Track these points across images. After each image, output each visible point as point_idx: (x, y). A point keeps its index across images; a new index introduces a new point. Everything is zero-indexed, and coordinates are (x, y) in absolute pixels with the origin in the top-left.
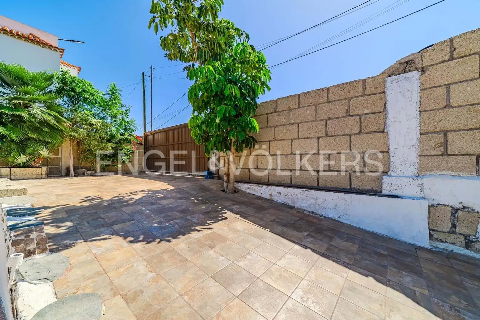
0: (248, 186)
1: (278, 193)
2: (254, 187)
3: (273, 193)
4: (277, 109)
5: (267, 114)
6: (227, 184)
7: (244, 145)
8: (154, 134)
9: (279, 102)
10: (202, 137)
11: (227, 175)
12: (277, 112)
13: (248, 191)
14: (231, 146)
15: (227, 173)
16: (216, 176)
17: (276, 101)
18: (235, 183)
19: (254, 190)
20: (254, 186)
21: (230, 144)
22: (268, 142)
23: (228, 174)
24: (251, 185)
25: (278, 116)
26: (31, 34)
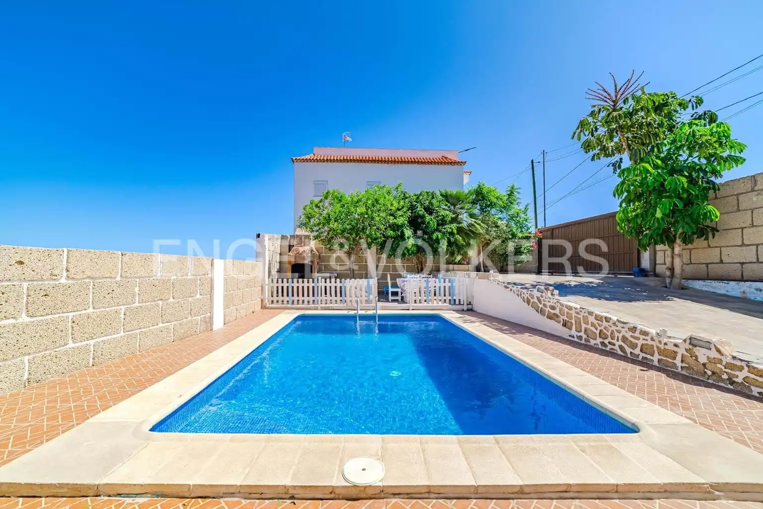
0: (705, 283)
1: (755, 289)
2: (715, 284)
3: (748, 290)
4: (756, 187)
5: (738, 195)
6: (670, 279)
7: (695, 236)
8: (553, 229)
9: (759, 179)
10: (635, 230)
11: (670, 269)
12: (755, 191)
13: (705, 289)
14: (675, 238)
15: (670, 267)
16: (652, 273)
17: (754, 176)
18: (683, 280)
19: (715, 288)
20: (715, 282)
21: (675, 236)
22: (740, 230)
23: (672, 268)
24: (709, 281)
25: (757, 195)
26: (443, 156)
